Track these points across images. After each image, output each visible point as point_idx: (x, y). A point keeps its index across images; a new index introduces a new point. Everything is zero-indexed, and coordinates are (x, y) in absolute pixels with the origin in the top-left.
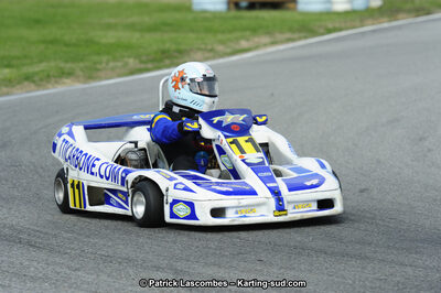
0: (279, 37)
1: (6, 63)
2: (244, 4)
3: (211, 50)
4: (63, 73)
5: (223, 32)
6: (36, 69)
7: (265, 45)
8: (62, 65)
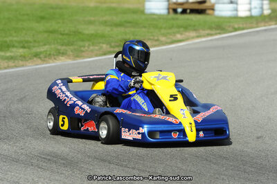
0: (202, 32)
1: (22, 45)
2: (180, 10)
3: (157, 40)
4: (59, 53)
5: (165, 28)
6: (42, 49)
7: (193, 38)
8: (59, 47)
